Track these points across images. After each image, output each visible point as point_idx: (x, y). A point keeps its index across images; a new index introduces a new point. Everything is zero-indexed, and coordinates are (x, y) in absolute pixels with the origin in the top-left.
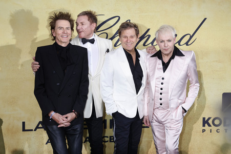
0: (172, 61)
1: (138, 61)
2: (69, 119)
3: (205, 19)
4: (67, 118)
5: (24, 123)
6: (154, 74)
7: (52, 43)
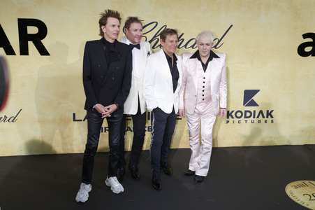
0: (210, 63)
1: (175, 63)
2: (110, 110)
3: (232, 26)
4: (108, 109)
5: (74, 114)
6: (195, 74)
7: (100, 38)
